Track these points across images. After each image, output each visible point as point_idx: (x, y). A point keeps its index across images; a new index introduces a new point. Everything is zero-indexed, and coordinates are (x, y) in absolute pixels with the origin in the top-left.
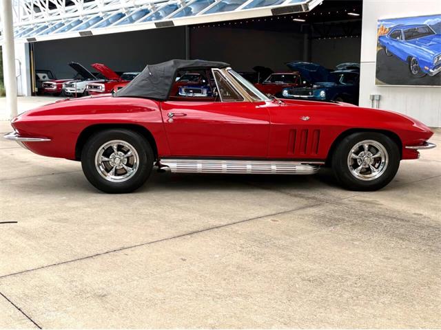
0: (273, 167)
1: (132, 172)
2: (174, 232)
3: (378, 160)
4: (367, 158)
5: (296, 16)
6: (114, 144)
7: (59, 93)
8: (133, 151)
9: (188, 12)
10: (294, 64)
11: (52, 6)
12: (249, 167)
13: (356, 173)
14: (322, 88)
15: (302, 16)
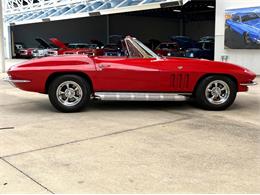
0: (162, 97)
1: (78, 100)
2: (104, 133)
3: (224, 92)
4: (217, 91)
5: (175, 8)
6: (67, 83)
7: (29, 57)
8: (78, 87)
9: (109, 6)
10: (174, 37)
11: (25, 3)
12: (147, 96)
13: (210, 100)
14: (192, 52)
15: (179, 8)
